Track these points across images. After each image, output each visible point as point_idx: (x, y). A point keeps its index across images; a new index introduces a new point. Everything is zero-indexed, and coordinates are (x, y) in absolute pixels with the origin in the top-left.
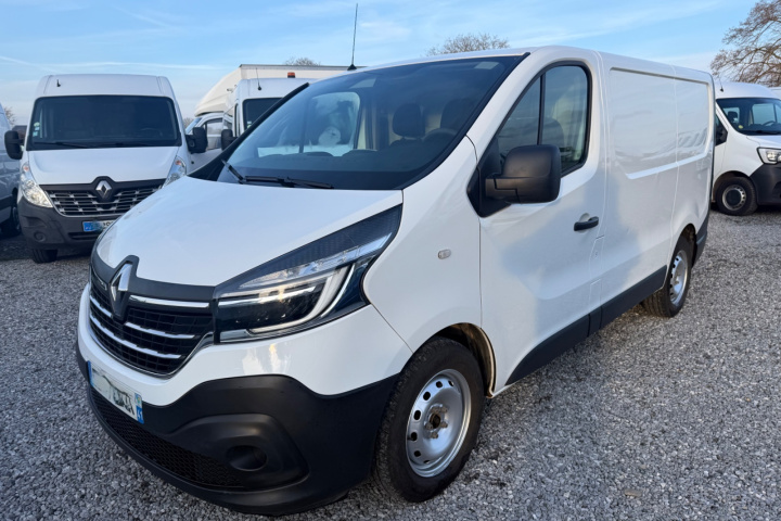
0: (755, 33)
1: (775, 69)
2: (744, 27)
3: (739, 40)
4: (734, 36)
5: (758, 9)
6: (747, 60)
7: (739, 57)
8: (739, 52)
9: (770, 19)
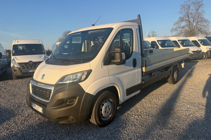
0: (180, 24)
1: (185, 32)
2: (177, 22)
3: (176, 25)
4: (175, 24)
5: (180, 18)
6: (178, 30)
7: (177, 29)
8: (176, 28)
9: (183, 20)
